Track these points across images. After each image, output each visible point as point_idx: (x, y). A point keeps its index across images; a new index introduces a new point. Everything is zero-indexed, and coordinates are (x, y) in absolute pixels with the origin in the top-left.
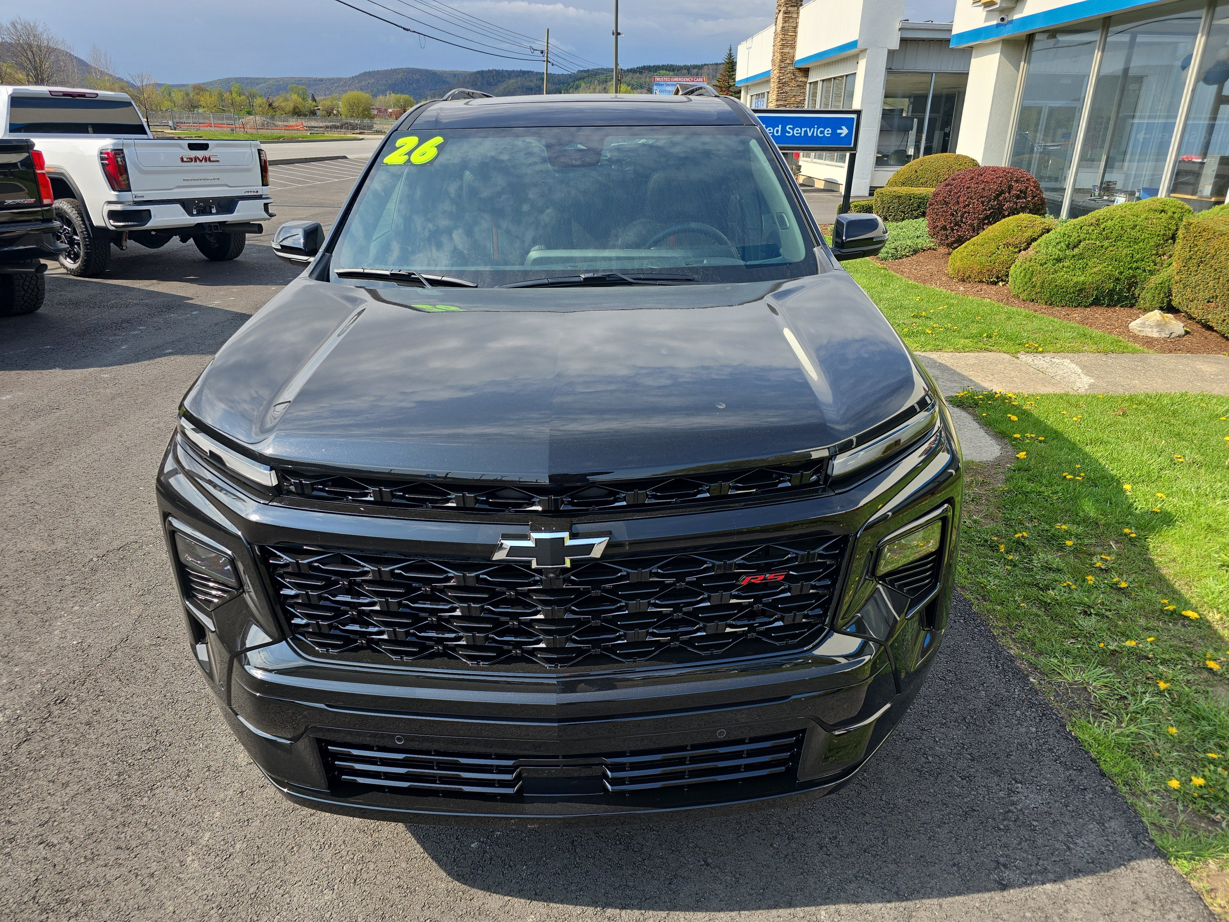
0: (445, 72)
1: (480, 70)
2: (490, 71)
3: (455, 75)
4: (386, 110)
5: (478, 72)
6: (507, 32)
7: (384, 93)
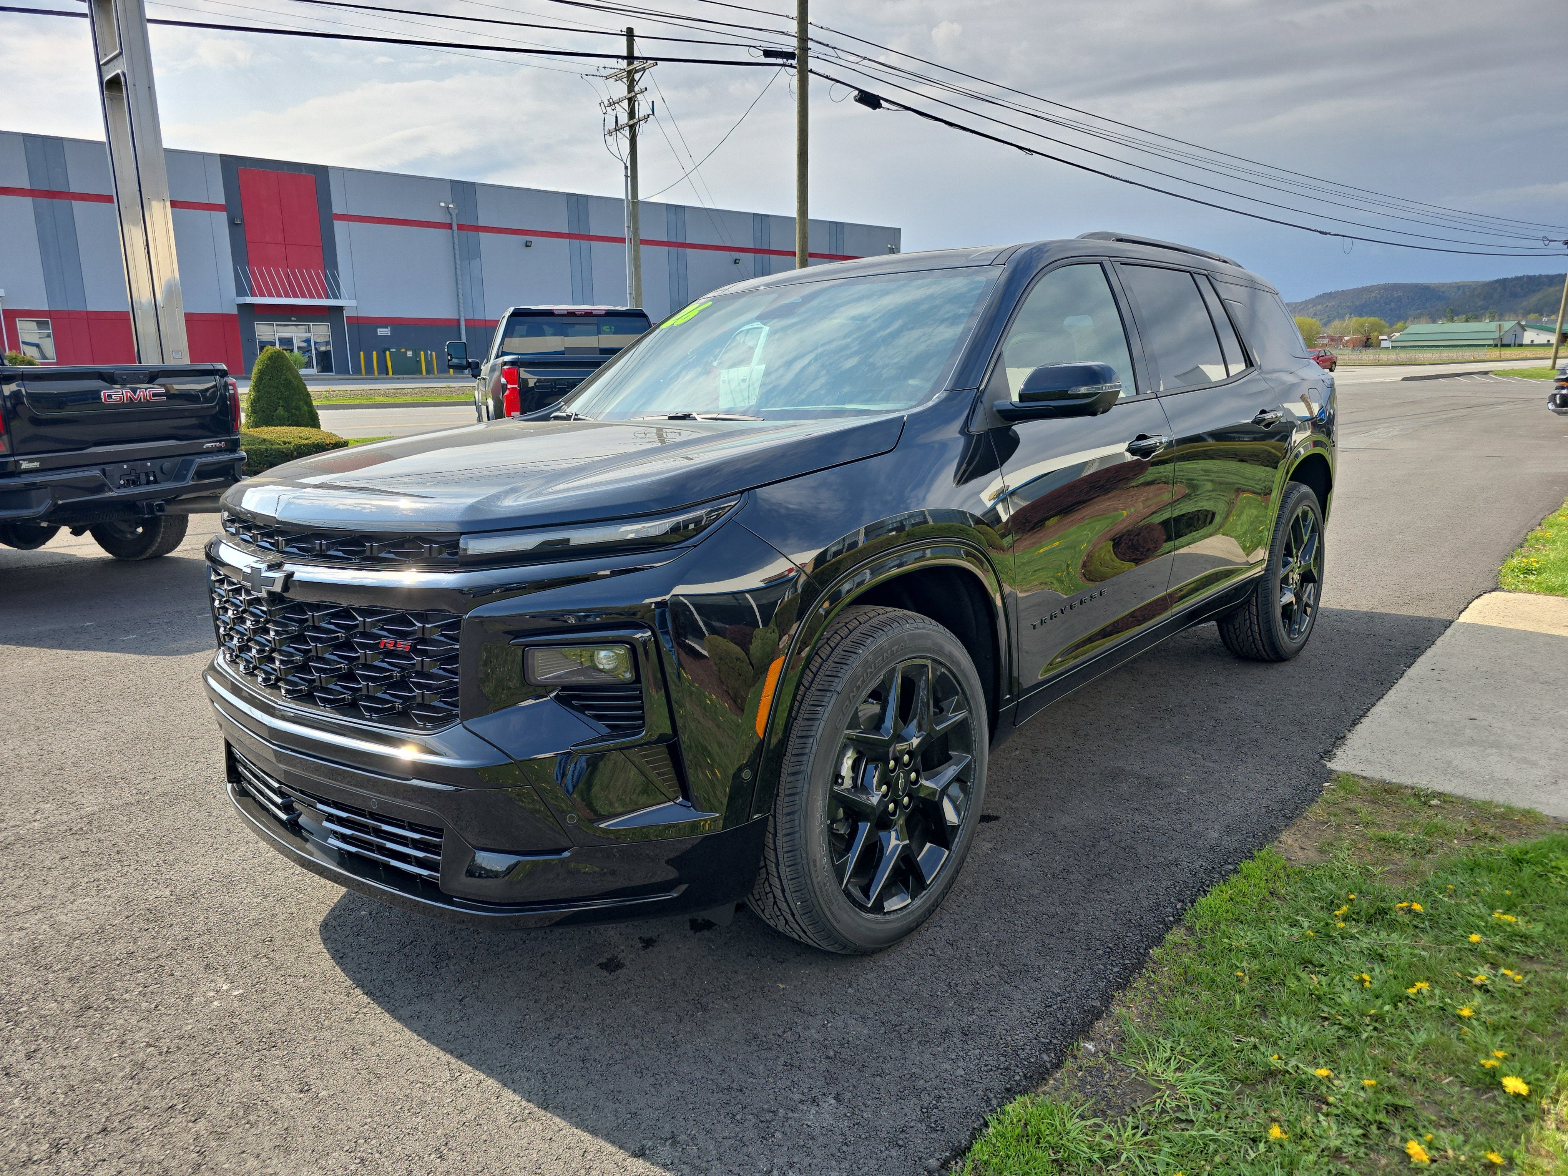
0: (1444, 285)
1: (1501, 277)
2: (1517, 279)
3: (1459, 288)
4: (1341, 338)
5: (1497, 281)
6: (1490, 220)
7: (1342, 317)
